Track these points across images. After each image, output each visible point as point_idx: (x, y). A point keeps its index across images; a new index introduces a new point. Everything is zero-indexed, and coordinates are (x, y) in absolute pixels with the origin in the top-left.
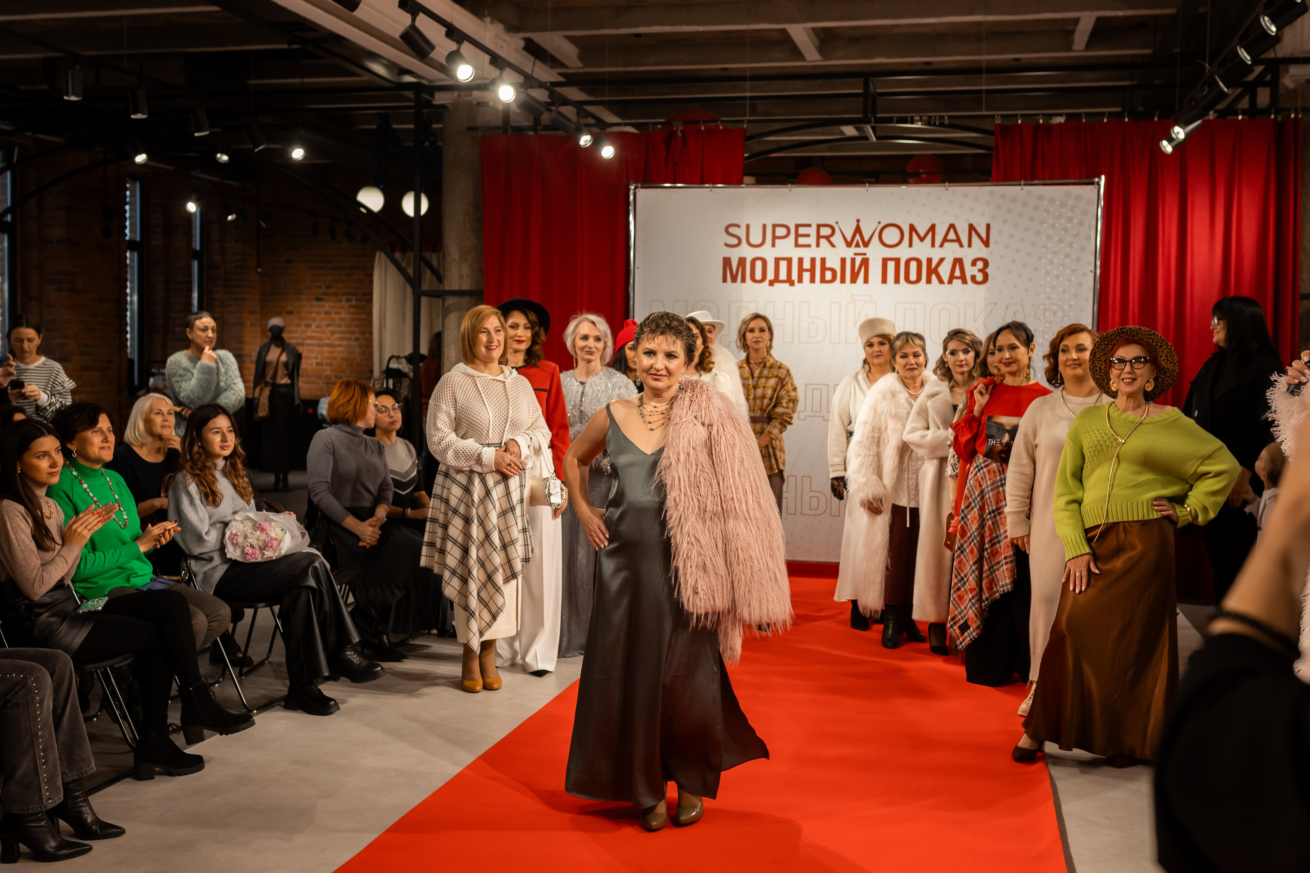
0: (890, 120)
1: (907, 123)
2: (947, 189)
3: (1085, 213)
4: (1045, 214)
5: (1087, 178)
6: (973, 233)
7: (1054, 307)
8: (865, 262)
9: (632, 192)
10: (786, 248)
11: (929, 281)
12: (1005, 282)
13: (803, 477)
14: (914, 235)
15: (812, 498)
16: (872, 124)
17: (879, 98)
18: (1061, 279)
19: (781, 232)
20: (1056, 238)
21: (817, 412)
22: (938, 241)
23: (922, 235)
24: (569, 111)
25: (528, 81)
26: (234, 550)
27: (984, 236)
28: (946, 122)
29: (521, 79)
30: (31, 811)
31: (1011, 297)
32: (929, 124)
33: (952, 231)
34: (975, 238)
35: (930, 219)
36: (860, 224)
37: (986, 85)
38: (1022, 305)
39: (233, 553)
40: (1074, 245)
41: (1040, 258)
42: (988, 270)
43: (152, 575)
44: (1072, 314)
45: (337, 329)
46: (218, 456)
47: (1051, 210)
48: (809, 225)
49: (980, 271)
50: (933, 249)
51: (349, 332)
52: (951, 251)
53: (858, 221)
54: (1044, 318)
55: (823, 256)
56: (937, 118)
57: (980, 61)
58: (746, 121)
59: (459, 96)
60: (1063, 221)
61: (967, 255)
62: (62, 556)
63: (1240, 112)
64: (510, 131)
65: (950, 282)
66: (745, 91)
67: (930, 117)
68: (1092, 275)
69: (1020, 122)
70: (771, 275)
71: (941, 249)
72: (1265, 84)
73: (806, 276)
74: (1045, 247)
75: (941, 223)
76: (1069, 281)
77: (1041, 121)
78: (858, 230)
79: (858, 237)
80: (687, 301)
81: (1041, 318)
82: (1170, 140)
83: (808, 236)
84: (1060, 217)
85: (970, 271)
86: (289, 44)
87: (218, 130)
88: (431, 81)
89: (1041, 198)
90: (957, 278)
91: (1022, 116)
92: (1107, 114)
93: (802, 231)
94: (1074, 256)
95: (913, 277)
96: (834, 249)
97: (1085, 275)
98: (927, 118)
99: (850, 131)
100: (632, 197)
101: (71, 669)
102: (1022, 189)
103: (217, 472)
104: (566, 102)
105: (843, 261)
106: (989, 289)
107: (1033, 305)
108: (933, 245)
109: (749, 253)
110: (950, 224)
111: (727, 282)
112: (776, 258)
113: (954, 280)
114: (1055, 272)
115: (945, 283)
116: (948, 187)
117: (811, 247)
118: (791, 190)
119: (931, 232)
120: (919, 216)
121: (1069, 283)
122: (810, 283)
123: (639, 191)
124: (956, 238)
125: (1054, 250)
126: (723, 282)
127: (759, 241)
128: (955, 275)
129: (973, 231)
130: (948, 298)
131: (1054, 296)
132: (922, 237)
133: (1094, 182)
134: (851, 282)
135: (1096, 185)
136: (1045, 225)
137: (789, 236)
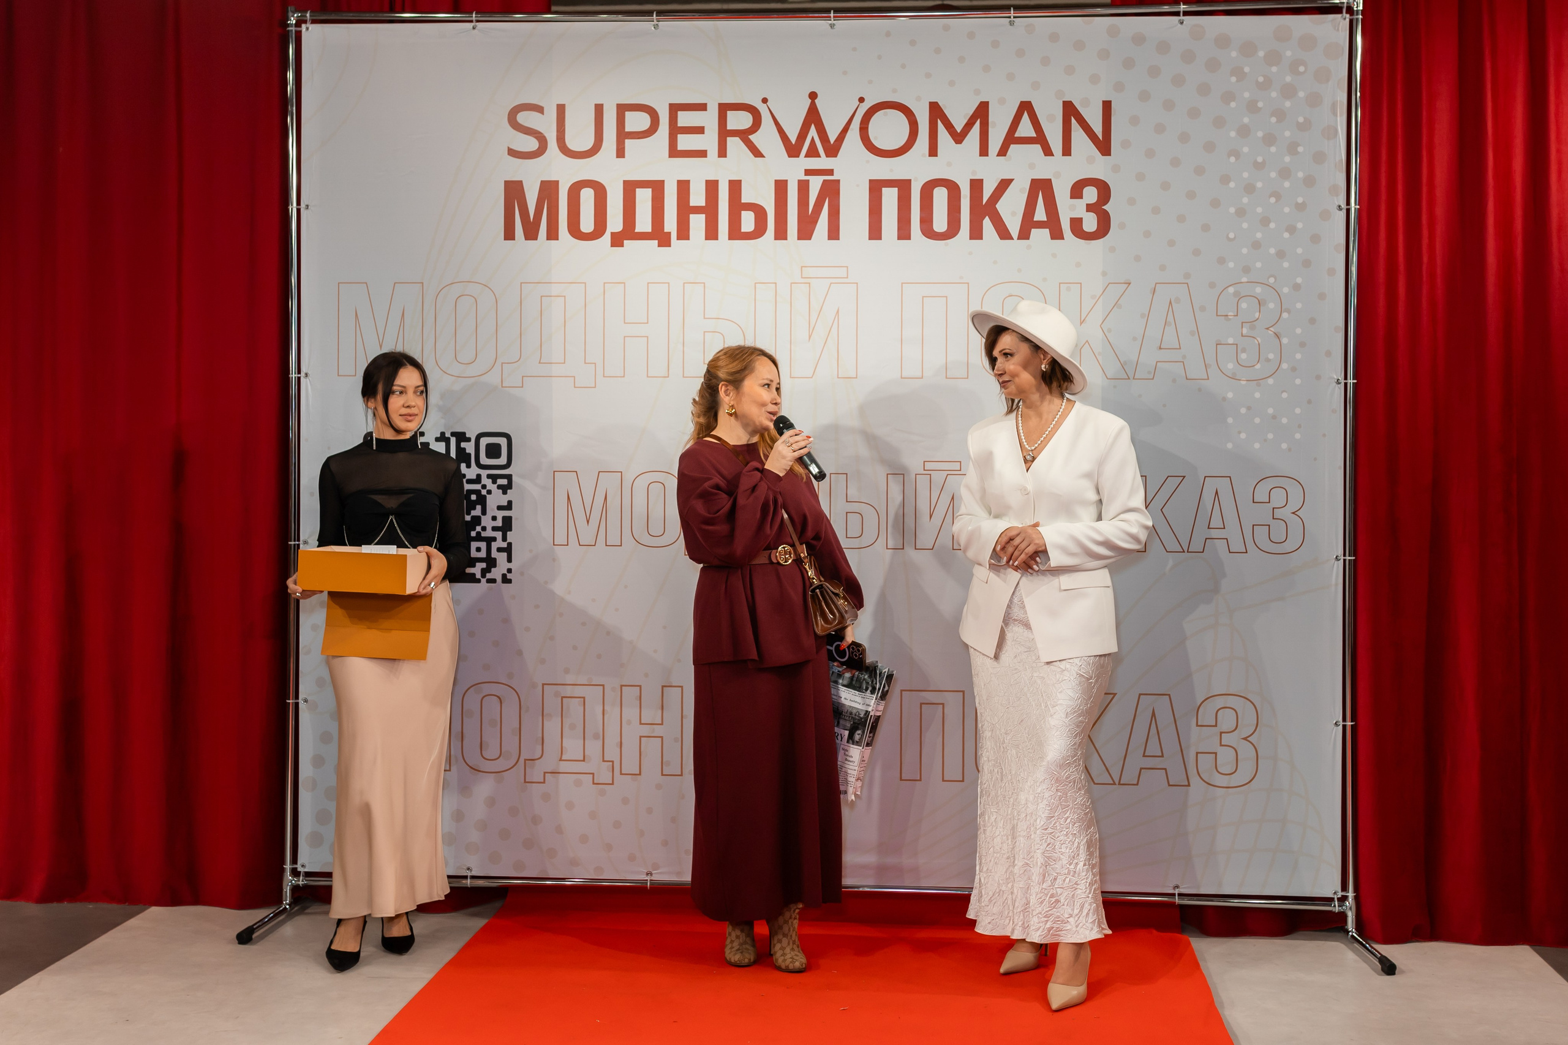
2: (1011, 24)
3: (1322, 75)
4: (1234, 79)
6: (1073, 120)
7: (1258, 290)
8: (831, 190)
9: (291, 33)
10: (649, 159)
11: (976, 233)
12: (1147, 234)
18: (1272, 225)
19: (637, 121)
20: (1260, 134)
22: (995, 143)
27: (1098, 129)
31: (1163, 268)
33: (1025, 118)
34: (1077, 133)
35: (977, 92)
36: (816, 101)
38: (1187, 283)
40: (1300, 149)
41: (1225, 180)
42: (1108, 208)
44: (1299, 306)
47: (1247, 69)
48: (702, 107)
49: (1090, 208)
50: (984, 160)
52: (1025, 165)
53: (813, 96)
55: (735, 177)
60: (1274, 94)
61: (1063, 172)
65: (1024, 235)
68: (1343, 214)
70: (615, 222)
71: (1002, 159)
73: (697, 222)
74: (1236, 153)
75: (1002, 101)
76: (1291, 229)
78: (813, 117)
79: (813, 132)
80: (423, 283)
81: (1229, 314)
83: (700, 130)
84: (1266, 85)
85: (1068, 209)
89: (1223, 43)
90: (1040, 225)
93: (685, 119)
94: (1300, 175)
95: (940, 223)
96: (759, 160)
97: (1325, 215)
100: (292, 45)
105: (781, 187)
106: (1112, 249)
107: (1210, 286)
108: (984, 151)
109: (564, 172)
110: (1021, 102)
111: (513, 238)
112: (626, 183)
113: (1033, 230)
114: (1259, 210)
115: (1013, 239)
116: (1014, 17)
117: (706, 157)
118: (659, 25)
119: (979, 120)
120: (952, 83)
121: (1290, 234)
122: (706, 239)
123: (310, 29)
124: (1035, 136)
125: (1256, 160)
126: (506, 238)
127: (588, 143)
128: (1036, 219)
129: (1073, 118)
130: (1019, 271)
131: (1259, 265)
132: (959, 132)
133: (1340, 5)
134: (799, 238)
135: (1347, 13)
136: (1233, 105)
137: (655, 131)
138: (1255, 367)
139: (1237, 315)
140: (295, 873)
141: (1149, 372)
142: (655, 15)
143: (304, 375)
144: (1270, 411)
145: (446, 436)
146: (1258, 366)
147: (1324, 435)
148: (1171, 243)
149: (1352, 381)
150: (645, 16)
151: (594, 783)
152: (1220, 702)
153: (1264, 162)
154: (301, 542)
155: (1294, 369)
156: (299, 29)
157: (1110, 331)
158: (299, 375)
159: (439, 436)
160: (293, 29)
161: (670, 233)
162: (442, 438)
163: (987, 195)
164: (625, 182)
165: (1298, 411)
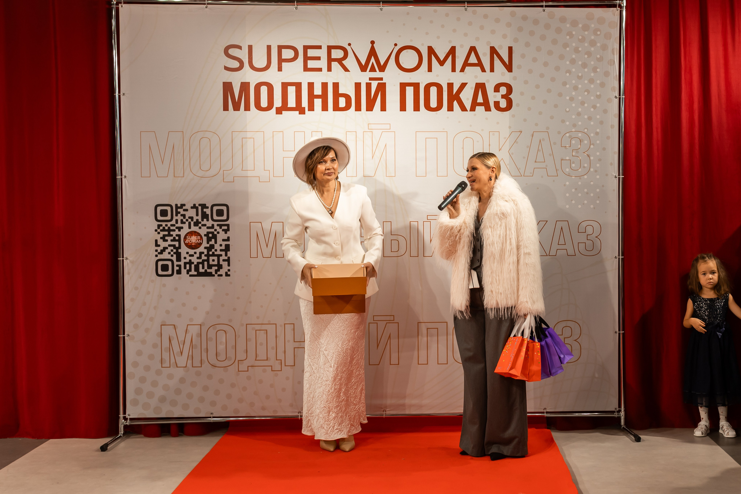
2: (466, 10)
3: (608, 36)
4: (568, 37)
5: (608, 1)
6: (495, 56)
7: (580, 135)
8: (382, 88)
9: (114, 8)
10: (294, 72)
11: (450, 108)
12: (529, 109)
14: (433, 58)
18: (586, 105)
19: (288, 54)
20: (580, 63)
22: (459, 66)
27: (506, 59)
31: (536, 125)
33: (473, 54)
34: (497, 62)
35: (450, 42)
36: (375, 45)
38: (548, 132)
40: (598, 70)
41: (565, 84)
42: (511, 96)
44: (598, 142)
47: (574, 33)
48: (319, 47)
49: (503, 97)
50: (454, 73)
52: (473, 76)
53: (373, 42)
55: (336, 81)
60: (586, 45)
61: (490, 80)
65: (473, 109)
68: (617, 101)
70: (278, 102)
71: (462, 74)
73: (318, 103)
74: (569, 72)
75: (462, 46)
76: (594, 107)
78: (373, 53)
79: (373, 60)
80: (183, 132)
81: (567, 146)
83: (318, 58)
84: (583, 40)
85: (493, 97)
89: (562, 20)
90: (480, 104)
93: (311, 53)
94: (598, 82)
95: (434, 103)
96: (347, 73)
97: (609, 100)
100: (114, 14)
105: (358, 86)
106: (513, 116)
107: (559, 133)
108: (453, 69)
109: (253, 78)
110: (471, 47)
111: (228, 111)
112: (283, 84)
113: (477, 107)
114: (580, 98)
115: (468, 111)
116: (467, 7)
117: (322, 71)
118: (298, 7)
119: (451, 55)
120: (438, 37)
121: (594, 109)
122: (322, 111)
123: (123, 6)
124: (477, 63)
125: (578, 75)
126: (224, 110)
127: (264, 64)
128: (477, 102)
129: (495, 54)
130: (471, 126)
131: (580, 123)
132: (442, 60)
133: (615, 4)
134: (367, 110)
135: (618, 8)
136: (568, 49)
137: (297, 58)
138: (579, 170)
139: (570, 147)
140: (125, 419)
141: (531, 173)
142: (296, 3)
143: (124, 177)
144: (586, 190)
145: (196, 206)
146: (580, 170)
147: (610, 201)
148: (540, 113)
149: (622, 177)
150: (291, 3)
151: (272, 371)
152: (564, 324)
153: (582, 75)
154: (124, 259)
155: (596, 171)
156: (117, 6)
157: (512, 154)
158: (121, 177)
159: (193, 206)
160: (115, 6)
161: (305, 107)
162: (194, 207)
163: (455, 90)
164: (282, 82)
165: (598, 190)
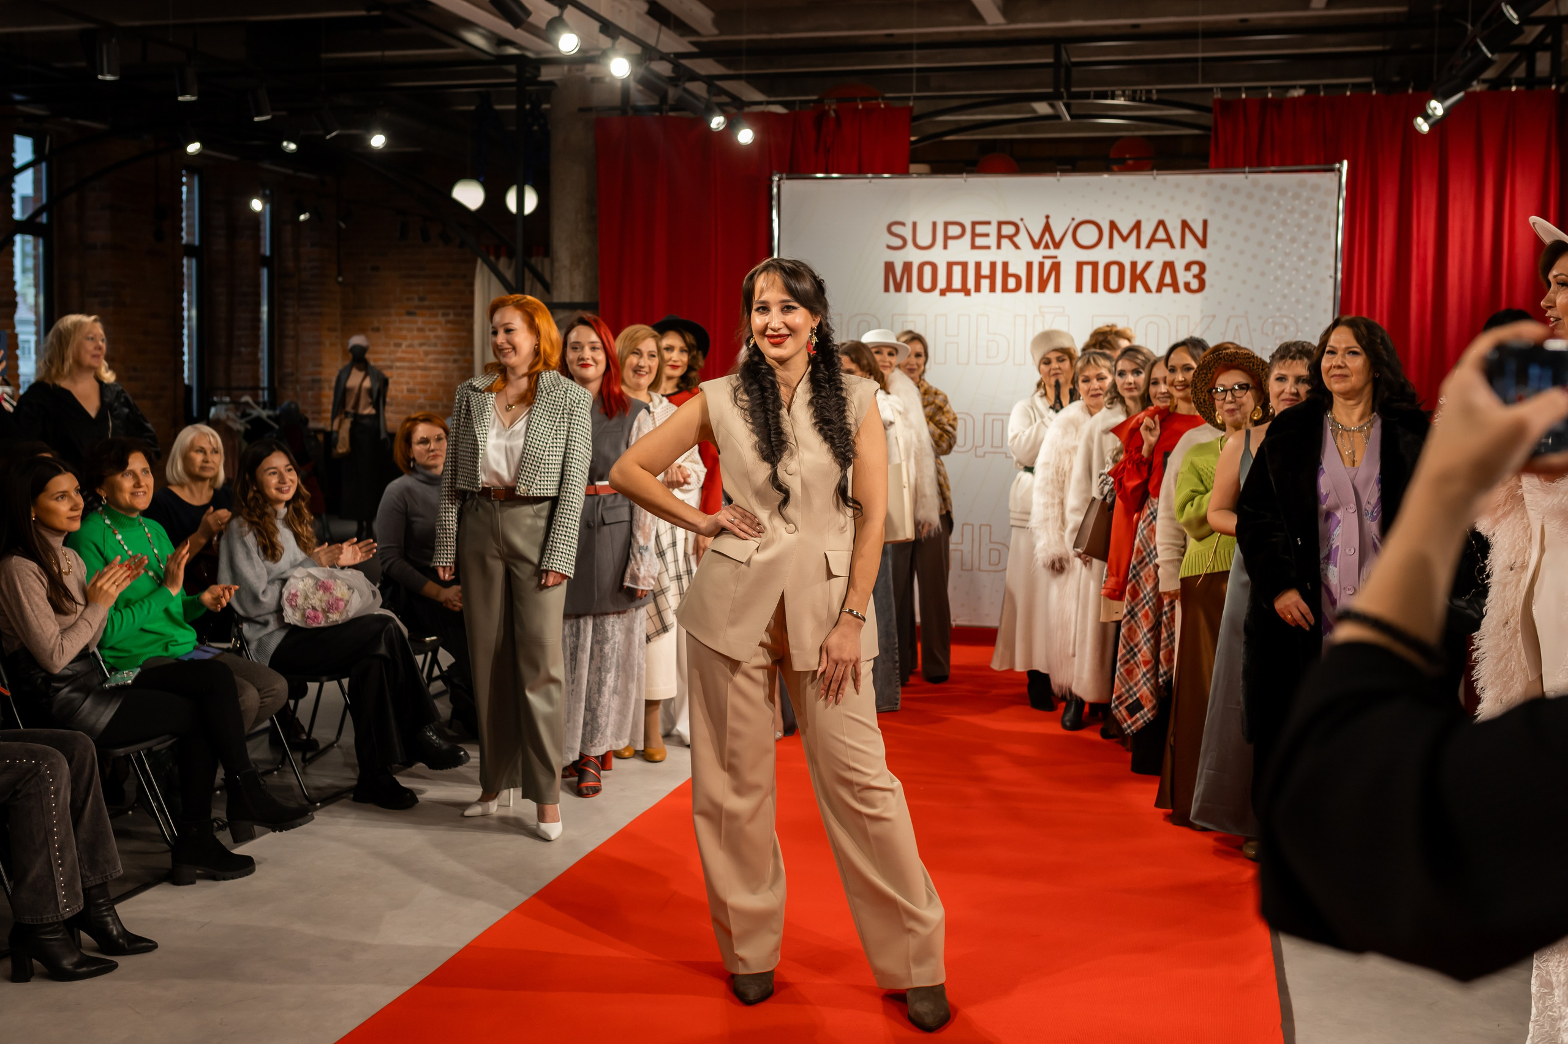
0: (1086, 95)
1: (1106, 98)
2: (1155, 178)
3: (1323, 205)
4: (1274, 208)
5: (1325, 163)
6: (1187, 231)
7: (1285, 320)
8: (1056, 267)
9: (775, 184)
10: (960, 250)
11: (1133, 289)
12: (1225, 290)
13: (981, 526)
14: (1115, 234)
15: (992, 552)
16: (1065, 101)
17: (1074, 70)
18: (1294, 286)
19: (954, 231)
20: (1288, 237)
21: (997, 447)
23: (1125, 233)
24: (698, 88)
25: (646, 53)
26: (293, 614)
27: (1200, 234)
28: (1155, 97)
29: (637, 50)
30: (45, 922)
31: (1233, 308)
32: (1133, 99)
33: (1161, 229)
34: (1189, 237)
35: (1135, 215)
36: (1051, 221)
37: (1203, 51)
38: (1246, 317)
39: (292, 617)
40: (1310, 245)
41: (1268, 261)
42: (1205, 276)
43: (197, 643)
44: (1307, 329)
45: (432, 349)
46: (279, 501)
47: (1282, 202)
48: (989, 223)
49: (1195, 276)
50: (1138, 251)
51: (446, 352)
52: (1160, 253)
53: (1047, 217)
54: (1273, 333)
55: (1005, 260)
56: (1144, 92)
57: (1196, 23)
58: (912, 98)
59: (570, 70)
60: (1296, 216)
61: (1181, 259)
62: (86, 620)
63: (1513, 81)
64: (630, 113)
65: (1159, 290)
66: (912, 62)
67: (1134, 92)
68: (1332, 281)
69: (1244, 96)
70: (942, 283)
71: (1148, 251)
72: (1545, 48)
73: (985, 284)
74: (1275, 247)
75: (1148, 220)
76: (1304, 288)
77: (1270, 95)
78: (1047, 228)
79: (1047, 237)
80: (842, 314)
81: (1270, 333)
82: (1426, 117)
83: (987, 235)
84: (1292, 211)
85: (1183, 277)
86: (368, 10)
87: (284, 113)
88: (538, 53)
89: (1269, 188)
90: (1168, 285)
91: (1247, 89)
92: (1350, 86)
93: (979, 229)
94: (1310, 259)
95: (1114, 284)
96: (1018, 251)
97: (1323, 281)
98: (1131, 93)
99: (1042, 108)
100: (775, 190)
101: (93, 754)
102: (1246, 178)
103: (278, 521)
104: (694, 77)
105: (1029, 265)
106: (1206, 298)
107: (1260, 318)
108: (1138, 246)
109: (916, 257)
110: (1159, 220)
111: (888, 291)
112: (948, 263)
113: (1163, 288)
114: (1287, 277)
115: (1153, 293)
116: (1156, 175)
117: (990, 249)
118: (967, 180)
119: (1135, 230)
120: (1122, 210)
121: (1303, 291)
122: (989, 292)
123: (784, 182)
124: (1166, 238)
125: (1285, 251)
126: (885, 291)
127: (928, 242)
128: (1165, 282)
129: (1186, 228)
130: (1156, 309)
132: (1125, 236)
133: (1334, 168)
134: (1039, 291)
135: (1337, 172)
136: (1274, 221)
137: (964, 235)
142: (964, 174)
148: (1238, 295)
150: (959, 175)
153: (1290, 251)
156: (779, 182)
161: (971, 289)
163: (1139, 269)
